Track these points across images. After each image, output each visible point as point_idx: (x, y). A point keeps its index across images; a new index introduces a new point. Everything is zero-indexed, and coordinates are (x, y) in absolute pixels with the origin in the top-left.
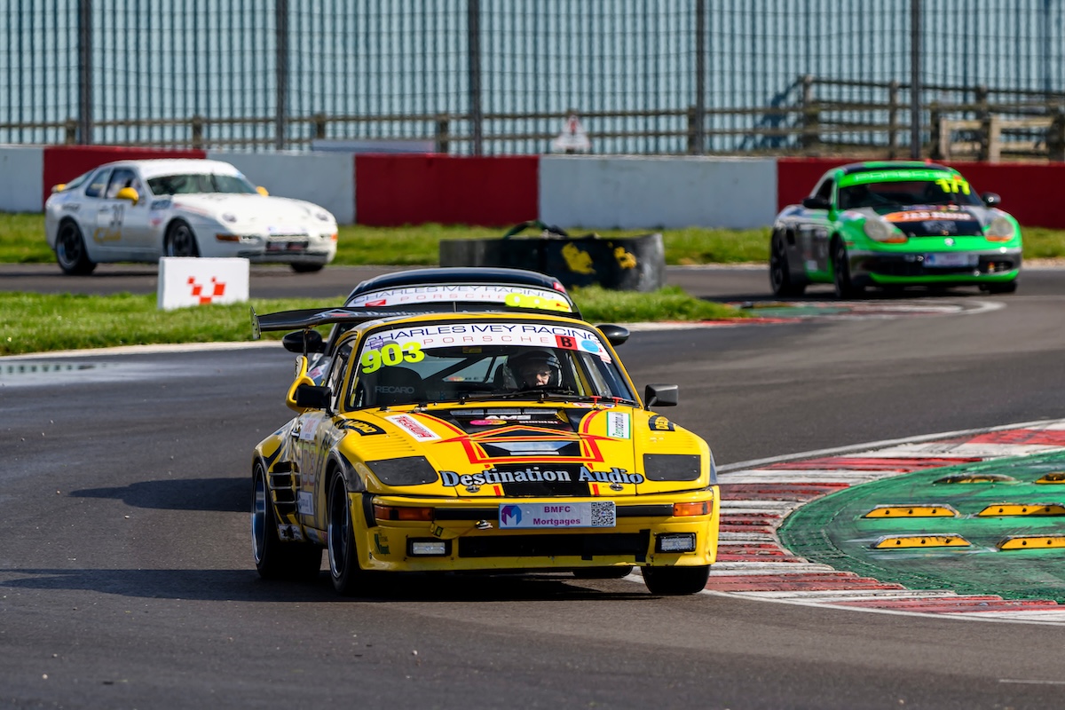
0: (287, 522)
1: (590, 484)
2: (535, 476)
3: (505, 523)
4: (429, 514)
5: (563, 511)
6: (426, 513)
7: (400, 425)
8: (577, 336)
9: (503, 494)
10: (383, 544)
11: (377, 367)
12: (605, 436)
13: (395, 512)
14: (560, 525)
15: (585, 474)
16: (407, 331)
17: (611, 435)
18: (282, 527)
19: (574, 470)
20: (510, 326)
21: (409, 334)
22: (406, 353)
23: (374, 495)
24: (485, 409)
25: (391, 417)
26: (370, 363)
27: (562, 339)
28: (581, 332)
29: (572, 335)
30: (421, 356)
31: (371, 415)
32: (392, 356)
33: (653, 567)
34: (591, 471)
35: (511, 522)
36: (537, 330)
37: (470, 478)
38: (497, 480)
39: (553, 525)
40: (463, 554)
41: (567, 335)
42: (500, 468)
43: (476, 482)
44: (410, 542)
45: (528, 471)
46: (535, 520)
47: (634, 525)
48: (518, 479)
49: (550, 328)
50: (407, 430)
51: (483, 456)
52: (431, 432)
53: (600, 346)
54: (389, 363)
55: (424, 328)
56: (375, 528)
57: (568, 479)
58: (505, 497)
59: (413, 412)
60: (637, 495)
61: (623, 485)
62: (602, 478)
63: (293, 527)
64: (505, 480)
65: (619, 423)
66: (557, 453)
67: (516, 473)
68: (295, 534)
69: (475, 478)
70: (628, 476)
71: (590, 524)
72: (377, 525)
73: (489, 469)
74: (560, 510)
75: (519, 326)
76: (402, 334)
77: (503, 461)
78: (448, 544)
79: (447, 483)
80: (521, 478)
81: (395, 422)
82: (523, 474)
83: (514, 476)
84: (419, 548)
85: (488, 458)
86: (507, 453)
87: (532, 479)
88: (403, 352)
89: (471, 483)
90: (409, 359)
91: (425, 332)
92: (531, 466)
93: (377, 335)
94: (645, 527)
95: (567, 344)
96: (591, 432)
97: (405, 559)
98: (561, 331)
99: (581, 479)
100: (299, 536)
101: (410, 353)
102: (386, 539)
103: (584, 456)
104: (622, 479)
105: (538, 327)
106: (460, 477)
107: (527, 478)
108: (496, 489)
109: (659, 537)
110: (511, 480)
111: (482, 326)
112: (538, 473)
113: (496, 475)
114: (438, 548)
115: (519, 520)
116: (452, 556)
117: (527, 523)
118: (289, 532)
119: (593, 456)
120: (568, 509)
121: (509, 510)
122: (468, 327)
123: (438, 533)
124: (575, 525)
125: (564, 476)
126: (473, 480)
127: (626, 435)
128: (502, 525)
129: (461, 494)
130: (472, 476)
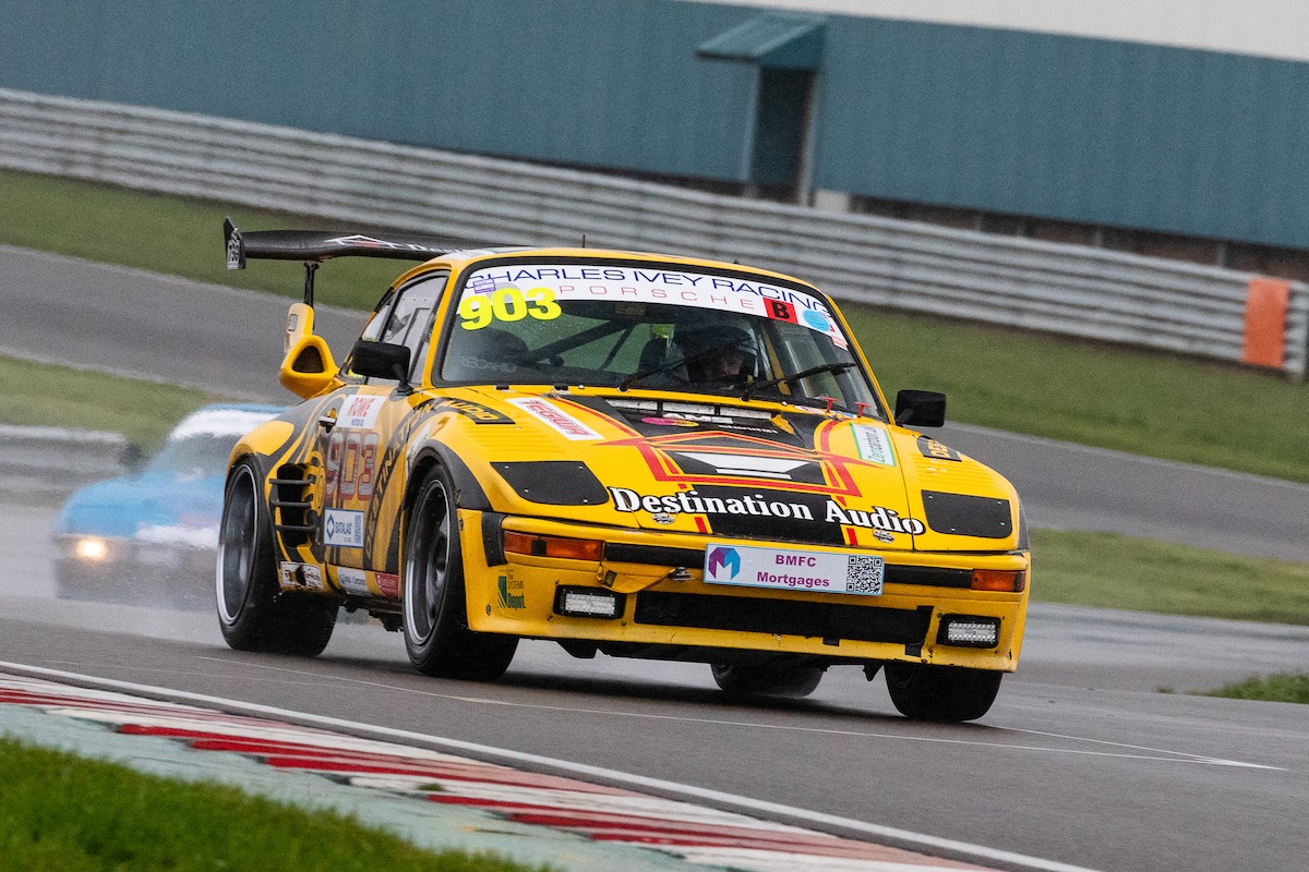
0: (297, 558)
1: (844, 528)
2: (758, 508)
3: (714, 575)
4: (596, 551)
5: (804, 564)
6: (590, 547)
7: (533, 413)
8: (796, 304)
9: (709, 530)
10: (514, 592)
11: (485, 322)
12: (857, 458)
13: (540, 545)
14: (798, 586)
15: (833, 512)
16: (532, 269)
17: (865, 458)
18: (288, 566)
19: (818, 504)
20: (694, 276)
21: (537, 277)
22: (531, 304)
23: (507, 515)
24: (660, 402)
25: (518, 400)
26: (475, 315)
27: (772, 305)
28: (803, 297)
29: (788, 301)
30: (555, 312)
31: (487, 395)
32: (510, 308)
33: (931, 664)
34: (844, 509)
35: (723, 575)
36: (736, 288)
37: (657, 502)
38: (700, 508)
39: (787, 586)
40: (642, 618)
41: (782, 299)
42: (704, 492)
43: (666, 509)
44: (562, 592)
45: (747, 499)
46: (760, 573)
47: (909, 597)
48: (731, 509)
49: (755, 285)
50: (547, 421)
51: (673, 470)
52: (586, 428)
53: (831, 321)
54: (504, 316)
55: (559, 268)
56: (504, 567)
57: (808, 516)
58: (714, 535)
59: (550, 396)
60: (914, 550)
61: (892, 535)
62: (861, 521)
63: (306, 568)
64: (712, 509)
65: (874, 441)
66: (788, 477)
67: (729, 501)
68: (308, 580)
69: (664, 500)
70: (901, 521)
71: (842, 589)
72: (506, 562)
73: (686, 490)
74: (800, 561)
75: (708, 279)
76: (524, 274)
77: (708, 480)
78: (621, 599)
79: (622, 506)
80: (736, 509)
81: (524, 407)
82: (739, 504)
83: (726, 505)
84: (575, 603)
85: (682, 474)
86: (711, 470)
87: (753, 511)
88: (527, 302)
89: (659, 509)
90: (536, 313)
91: (561, 274)
92: (752, 493)
93: (484, 272)
94: (926, 602)
95: (782, 314)
96: (835, 450)
97: (549, 618)
98: (773, 292)
99: (829, 519)
100: (316, 582)
101: (538, 304)
102: (521, 585)
103: (829, 485)
104: (893, 526)
105: (737, 283)
106: (641, 499)
107: (747, 509)
108: (699, 521)
109: (946, 620)
110: (722, 510)
111: (651, 273)
112: (763, 505)
113: (697, 501)
114: (606, 606)
115: (735, 571)
116: (624, 619)
117: (746, 577)
118: (300, 575)
119: (843, 487)
120: (812, 562)
121: (720, 556)
122: (628, 272)
123: (609, 581)
124: (821, 588)
125: (802, 512)
126: (663, 505)
127: (889, 461)
128: (709, 577)
129: (644, 525)
130: (660, 499)
